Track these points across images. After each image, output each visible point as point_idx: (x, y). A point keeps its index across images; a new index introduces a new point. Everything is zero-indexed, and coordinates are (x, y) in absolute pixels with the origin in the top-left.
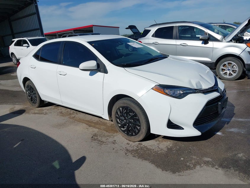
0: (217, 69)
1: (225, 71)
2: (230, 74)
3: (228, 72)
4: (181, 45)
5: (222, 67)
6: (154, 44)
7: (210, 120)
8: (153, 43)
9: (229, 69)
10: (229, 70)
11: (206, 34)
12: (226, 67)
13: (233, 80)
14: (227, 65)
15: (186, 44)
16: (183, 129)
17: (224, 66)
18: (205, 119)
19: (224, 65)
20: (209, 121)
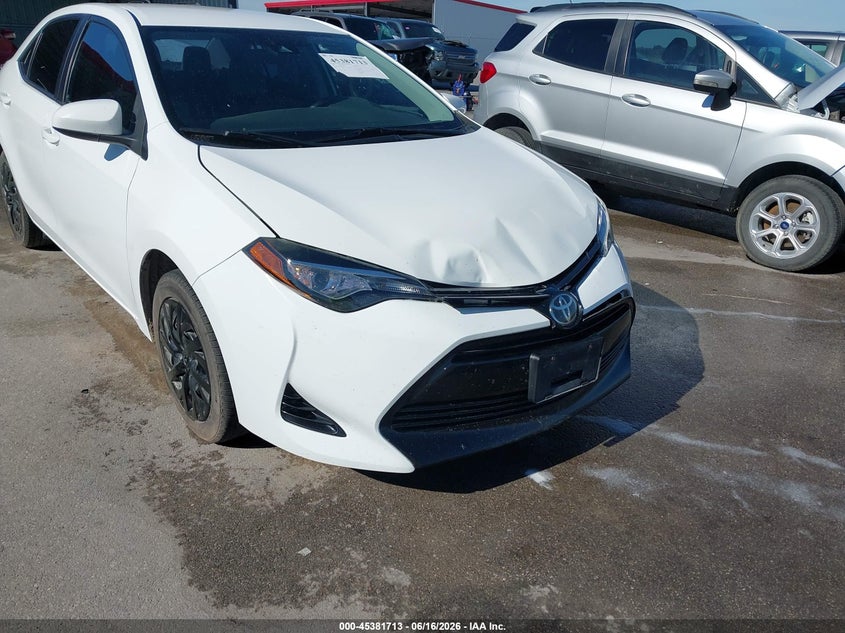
0: (739, 216)
1: (770, 231)
2: (786, 245)
3: (780, 235)
4: (625, 99)
5: (760, 212)
6: (536, 83)
7: (482, 420)
8: (532, 79)
9: (787, 224)
10: (784, 226)
11: (729, 70)
12: (776, 213)
13: (790, 268)
14: (781, 206)
15: (644, 98)
16: (341, 433)
17: (768, 210)
18: (453, 413)
19: (771, 207)
20: (474, 421)
